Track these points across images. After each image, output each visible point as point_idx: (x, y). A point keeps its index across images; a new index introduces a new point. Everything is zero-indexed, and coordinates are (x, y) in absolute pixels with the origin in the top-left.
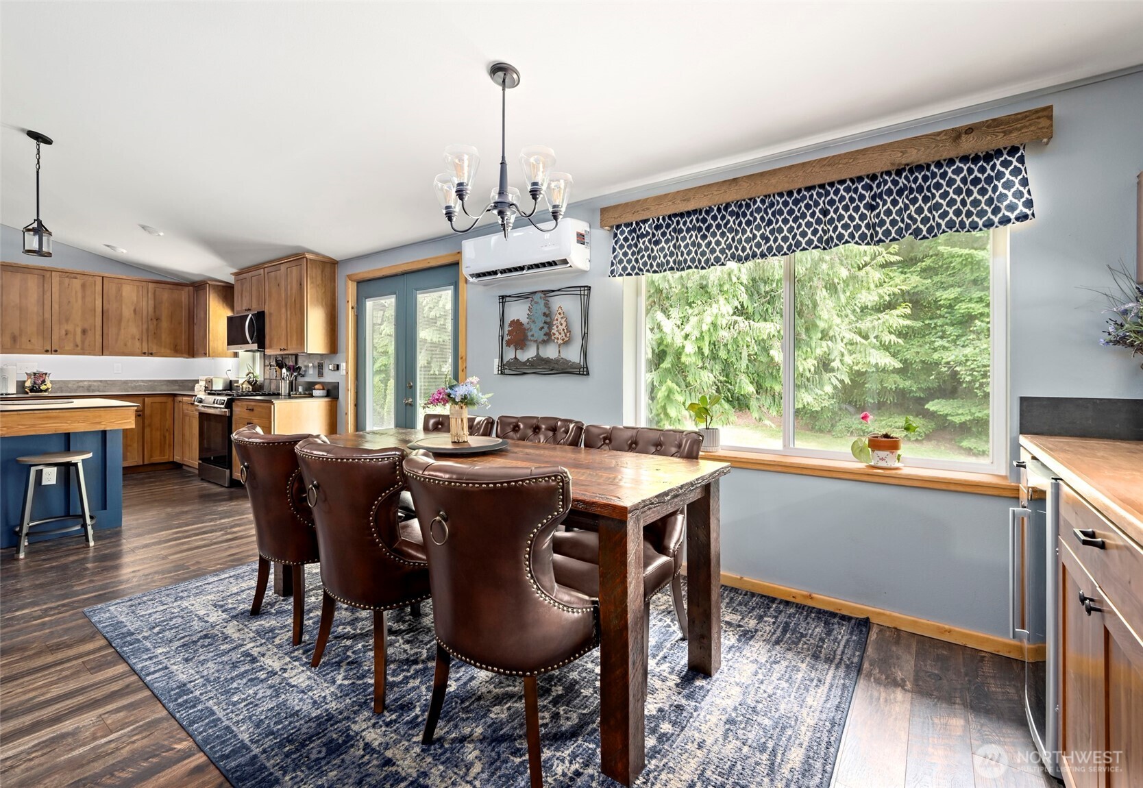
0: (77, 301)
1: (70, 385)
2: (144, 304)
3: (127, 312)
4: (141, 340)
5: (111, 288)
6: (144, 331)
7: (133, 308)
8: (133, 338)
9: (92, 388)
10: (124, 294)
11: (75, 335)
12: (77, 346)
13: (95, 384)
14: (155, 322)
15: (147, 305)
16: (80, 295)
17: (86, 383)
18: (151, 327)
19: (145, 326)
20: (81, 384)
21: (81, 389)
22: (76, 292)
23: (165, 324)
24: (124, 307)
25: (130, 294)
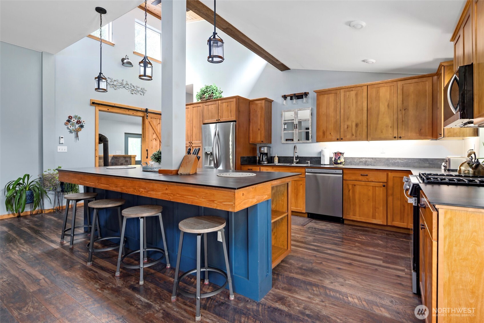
0: (353, 105)
1: (355, 161)
2: (395, 99)
3: (383, 107)
4: (392, 127)
5: (373, 92)
6: (395, 120)
7: (387, 104)
8: (387, 126)
9: (367, 163)
10: (381, 94)
11: (352, 128)
12: (353, 135)
13: (369, 160)
14: (403, 112)
15: (397, 101)
16: (354, 101)
17: (364, 159)
18: (400, 116)
19: (395, 117)
20: (361, 160)
21: (361, 163)
22: (353, 99)
23: (411, 112)
24: (381, 104)
25: (385, 93)
